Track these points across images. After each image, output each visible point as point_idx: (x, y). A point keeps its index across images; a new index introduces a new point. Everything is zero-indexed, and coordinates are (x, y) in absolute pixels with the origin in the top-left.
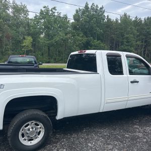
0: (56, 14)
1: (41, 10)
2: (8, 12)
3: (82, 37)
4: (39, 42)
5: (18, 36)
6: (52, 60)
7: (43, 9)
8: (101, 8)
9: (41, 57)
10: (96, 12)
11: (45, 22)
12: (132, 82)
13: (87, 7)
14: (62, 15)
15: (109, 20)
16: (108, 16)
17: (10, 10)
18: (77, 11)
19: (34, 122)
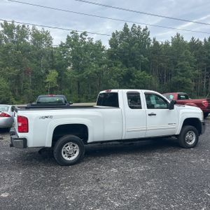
0: (87, 40)
1: (68, 36)
2: (27, 40)
3: (122, 67)
4: (66, 76)
5: (40, 70)
6: (83, 99)
7: (70, 35)
8: (144, 30)
9: (69, 95)
10: (138, 35)
11: (73, 51)
12: (149, 115)
13: (126, 29)
14: (94, 42)
15: (156, 44)
16: (154, 39)
17: (30, 38)
18: (114, 35)
19: (72, 143)
